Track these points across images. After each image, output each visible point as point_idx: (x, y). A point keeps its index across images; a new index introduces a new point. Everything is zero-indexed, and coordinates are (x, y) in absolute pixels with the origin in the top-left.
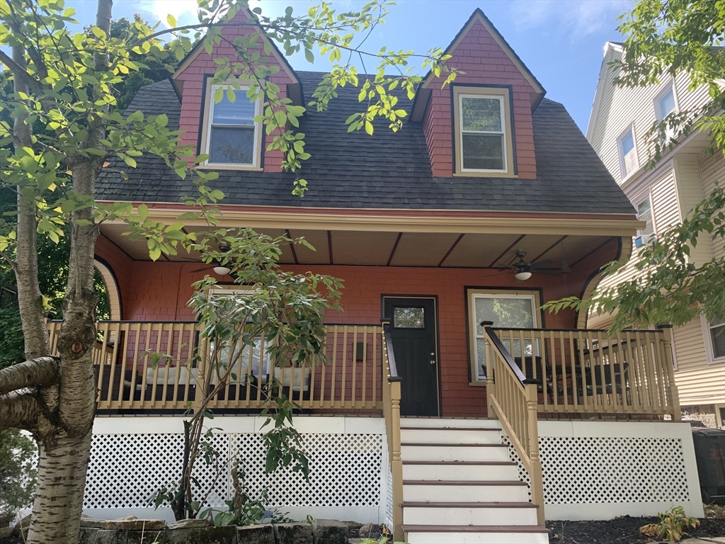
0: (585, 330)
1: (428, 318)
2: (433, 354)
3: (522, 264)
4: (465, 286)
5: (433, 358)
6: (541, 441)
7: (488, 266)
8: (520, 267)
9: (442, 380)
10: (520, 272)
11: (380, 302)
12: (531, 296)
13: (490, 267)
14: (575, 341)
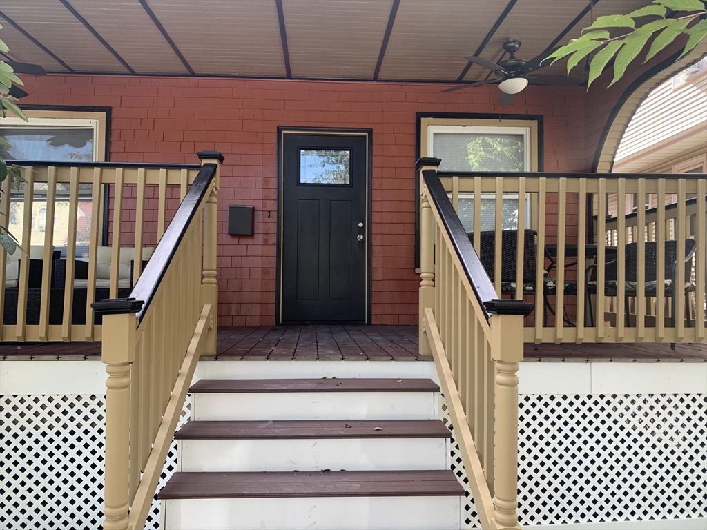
0: (610, 176)
1: (356, 168)
2: (361, 225)
3: (513, 62)
4: (417, 113)
5: (362, 231)
6: (524, 402)
7: (456, 77)
8: (508, 68)
9: (374, 265)
10: (507, 77)
11: (275, 140)
12: (525, 129)
13: (459, 81)
14: (589, 197)
